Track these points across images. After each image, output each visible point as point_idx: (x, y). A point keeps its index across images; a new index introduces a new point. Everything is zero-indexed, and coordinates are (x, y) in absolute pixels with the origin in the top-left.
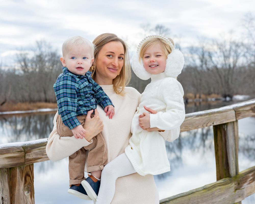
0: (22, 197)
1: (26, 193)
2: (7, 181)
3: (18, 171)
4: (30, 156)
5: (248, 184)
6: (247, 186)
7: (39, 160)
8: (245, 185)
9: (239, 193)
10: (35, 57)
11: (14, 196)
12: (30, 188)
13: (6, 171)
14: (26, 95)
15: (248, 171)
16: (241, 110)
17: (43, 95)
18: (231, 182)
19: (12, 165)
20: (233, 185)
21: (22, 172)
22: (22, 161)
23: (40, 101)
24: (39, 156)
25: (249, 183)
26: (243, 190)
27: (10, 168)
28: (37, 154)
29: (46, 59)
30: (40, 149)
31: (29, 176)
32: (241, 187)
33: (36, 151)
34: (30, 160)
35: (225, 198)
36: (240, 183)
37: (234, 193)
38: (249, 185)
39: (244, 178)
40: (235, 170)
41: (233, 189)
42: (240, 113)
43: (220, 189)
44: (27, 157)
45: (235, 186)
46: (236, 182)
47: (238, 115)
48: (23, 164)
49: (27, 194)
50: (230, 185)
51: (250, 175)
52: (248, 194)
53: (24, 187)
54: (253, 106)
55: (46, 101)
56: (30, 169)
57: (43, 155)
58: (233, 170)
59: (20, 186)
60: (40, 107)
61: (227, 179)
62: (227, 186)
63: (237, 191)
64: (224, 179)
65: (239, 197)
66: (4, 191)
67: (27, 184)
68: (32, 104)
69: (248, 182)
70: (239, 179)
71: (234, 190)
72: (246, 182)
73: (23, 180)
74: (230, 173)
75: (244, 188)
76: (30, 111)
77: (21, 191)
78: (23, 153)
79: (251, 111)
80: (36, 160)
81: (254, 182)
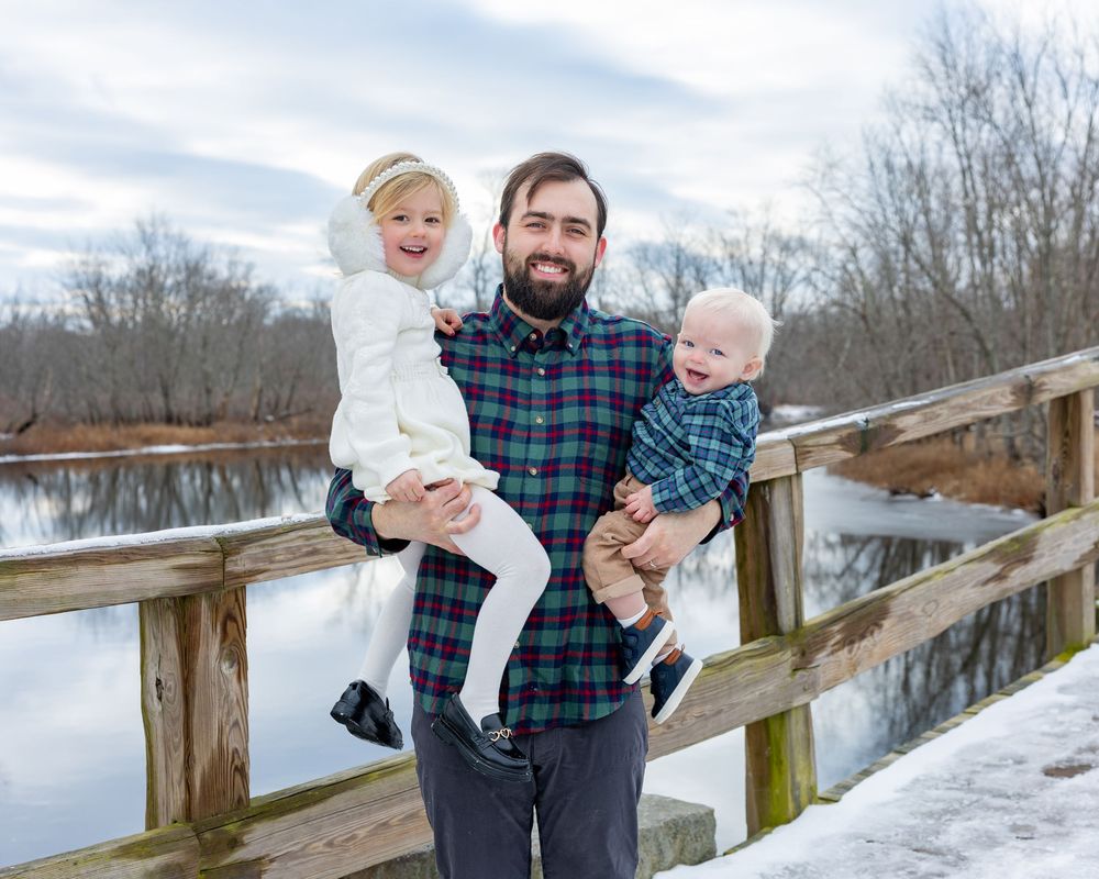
0: (214, 677)
1: (225, 666)
2: (173, 632)
3: (204, 604)
4: (240, 564)
5: (828, 655)
6: (826, 660)
7: (260, 577)
8: (821, 658)
9: (805, 679)
10: (133, 274)
11: (195, 674)
12: (237, 655)
13: (172, 605)
14: (103, 399)
15: (830, 619)
16: (810, 442)
17: (158, 401)
18: (782, 648)
19: (191, 588)
20: (788, 657)
21: (215, 608)
22: (216, 577)
23: (149, 419)
24: (261, 566)
25: (832, 653)
26: (814, 670)
27: (184, 598)
28: (255, 559)
29: (169, 282)
30: (263, 546)
31: (235, 620)
32: (810, 662)
33: (253, 550)
34: (238, 576)
35: (765, 693)
36: (807, 651)
37: (789, 679)
38: (832, 658)
39: (818, 636)
40: (792, 616)
41: (786, 669)
42: (809, 452)
43: (751, 666)
44: (230, 568)
45: (794, 658)
46: (795, 649)
47: (803, 457)
48: (218, 586)
49: (228, 670)
50: (779, 655)
51: (836, 628)
52: (829, 682)
53: (222, 649)
54: (844, 433)
55: (169, 419)
56: (237, 600)
57: (272, 562)
58: (788, 614)
59: (210, 648)
60: (148, 441)
61: (771, 640)
62: (771, 657)
63: (800, 673)
64: (761, 640)
65: (805, 690)
66: (164, 663)
67: (227, 643)
68: (123, 430)
69: (829, 650)
70: (805, 641)
71: (789, 671)
72: (823, 648)
73: (219, 630)
74: (780, 624)
75: (818, 666)
76: (117, 453)
77: (213, 663)
78: (219, 554)
79: (839, 447)
80: (252, 574)
81: (846, 649)
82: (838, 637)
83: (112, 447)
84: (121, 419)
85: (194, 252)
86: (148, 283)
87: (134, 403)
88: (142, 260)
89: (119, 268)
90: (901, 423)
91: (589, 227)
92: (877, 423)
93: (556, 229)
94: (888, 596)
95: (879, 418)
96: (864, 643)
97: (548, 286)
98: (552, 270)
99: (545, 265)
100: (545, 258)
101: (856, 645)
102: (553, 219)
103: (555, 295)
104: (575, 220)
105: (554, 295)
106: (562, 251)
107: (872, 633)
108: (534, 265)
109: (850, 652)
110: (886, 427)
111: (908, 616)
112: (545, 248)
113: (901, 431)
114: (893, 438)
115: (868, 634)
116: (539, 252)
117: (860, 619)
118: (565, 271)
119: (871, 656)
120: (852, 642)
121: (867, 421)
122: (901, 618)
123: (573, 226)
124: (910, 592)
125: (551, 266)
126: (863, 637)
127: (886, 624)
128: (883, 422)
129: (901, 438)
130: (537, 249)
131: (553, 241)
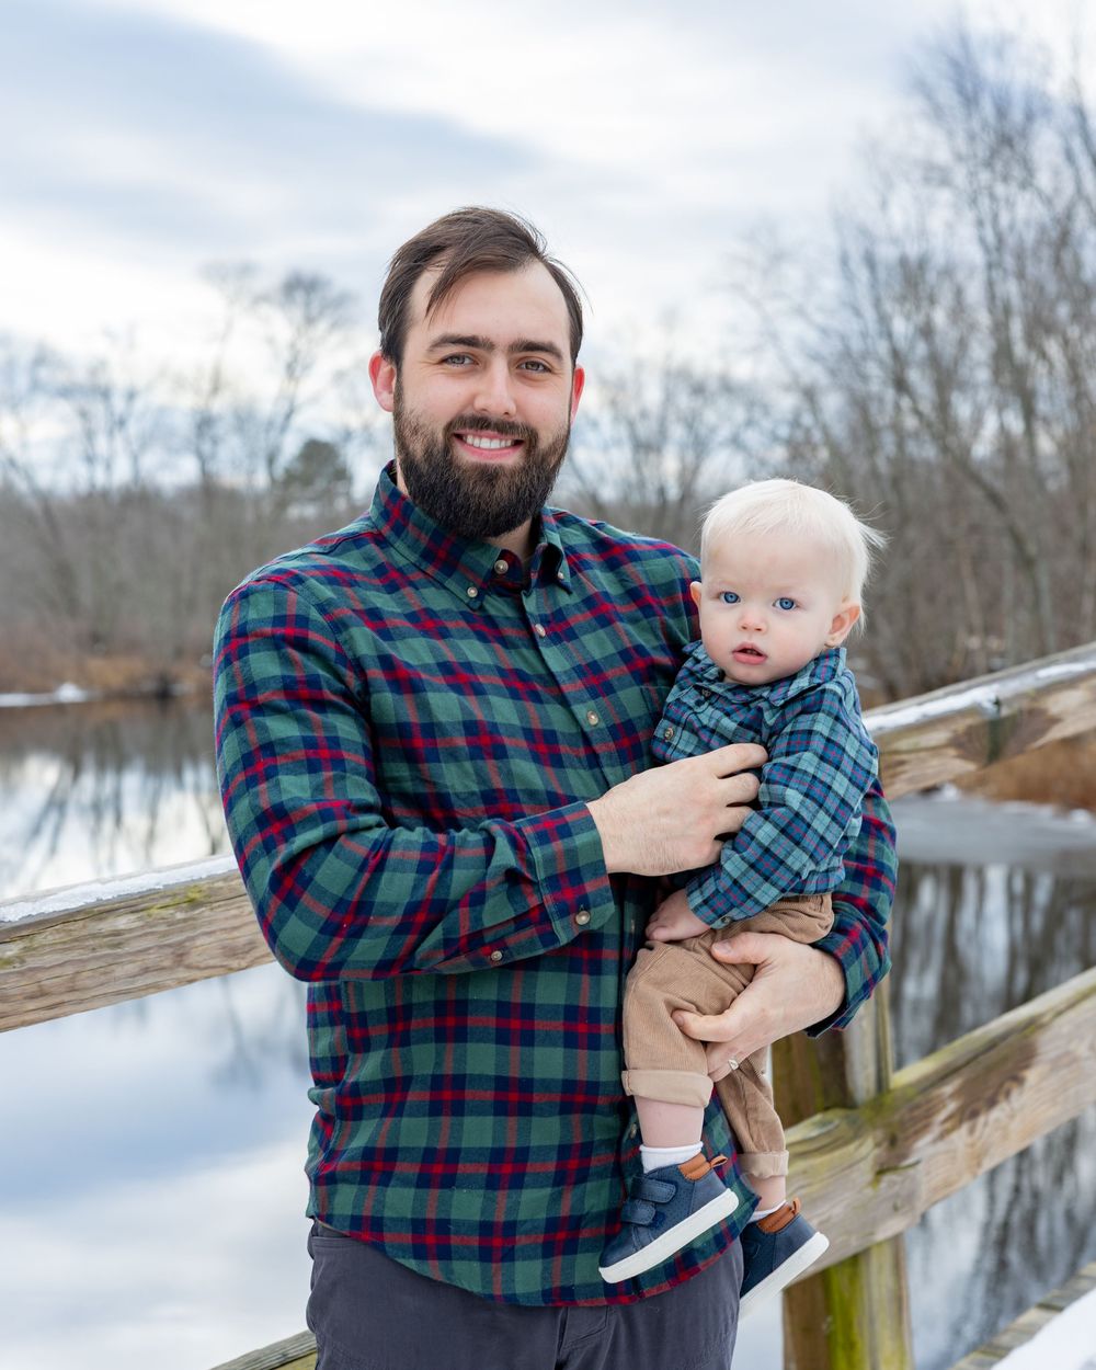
5: (935, 1141)
6: (931, 1150)
8: (924, 1147)
9: (897, 1188)
15: (936, 1072)
16: (904, 744)
18: (857, 1134)
20: (867, 1149)
25: (943, 1136)
26: (911, 1171)
32: (904, 1156)
35: (827, 1220)
36: (900, 1136)
37: (869, 1192)
38: (941, 1146)
39: (918, 1107)
40: (871, 1070)
41: (865, 1171)
42: (902, 763)
43: (805, 1172)
45: (877, 1151)
46: (880, 1134)
47: (891, 772)
50: (851, 1147)
51: (948, 1089)
52: (936, 1190)
54: (961, 725)
58: (865, 1067)
61: (836, 1117)
62: (837, 1154)
63: (887, 1178)
64: (818, 1117)
65: (896, 1209)
69: (936, 1130)
70: (896, 1117)
71: (869, 1176)
72: (926, 1127)
74: (850, 1085)
75: (917, 1163)
79: (952, 752)
81: (965, 1128)
82: (952, 1106)
90: (1057, 704)
91: (558, 355)
92: (1016, 706)
93: (499, 366)
94: (1033, 1024)
95: (1019, 696)
96: (997, 1114)
97: (489, 475)
98: (495, 444)
99: (481, 437)
100: (481, 423)
101: (981, 1119)
102: (490, 346)
103: (505, 492)
104: (532, 347)
105: (502, 489)
106: (512, 408)
107: (1008, 1094)
108: (460, 437)
109: (972, 1131)
110: (1033, 713)
111: (1068, 1060)
112: (480, 403)
113: (1055, 721)
114: (1043, 731)
115: (1001, 1098)
116: (468, 412)
117: (989, 1070)
118: (517, 443)
119: (1005, 1137)
120: (974, 1114)
121: (997, 703)
122: (1056, 1065)
123: (530, 358)
124: (1071, 1015)
125: (491, 438)
126: (992, 1103)
127: (1032, 1076)
128: (1025, 704)
129: (1057, 733)
130: (464, 407)
131: (497, 390)
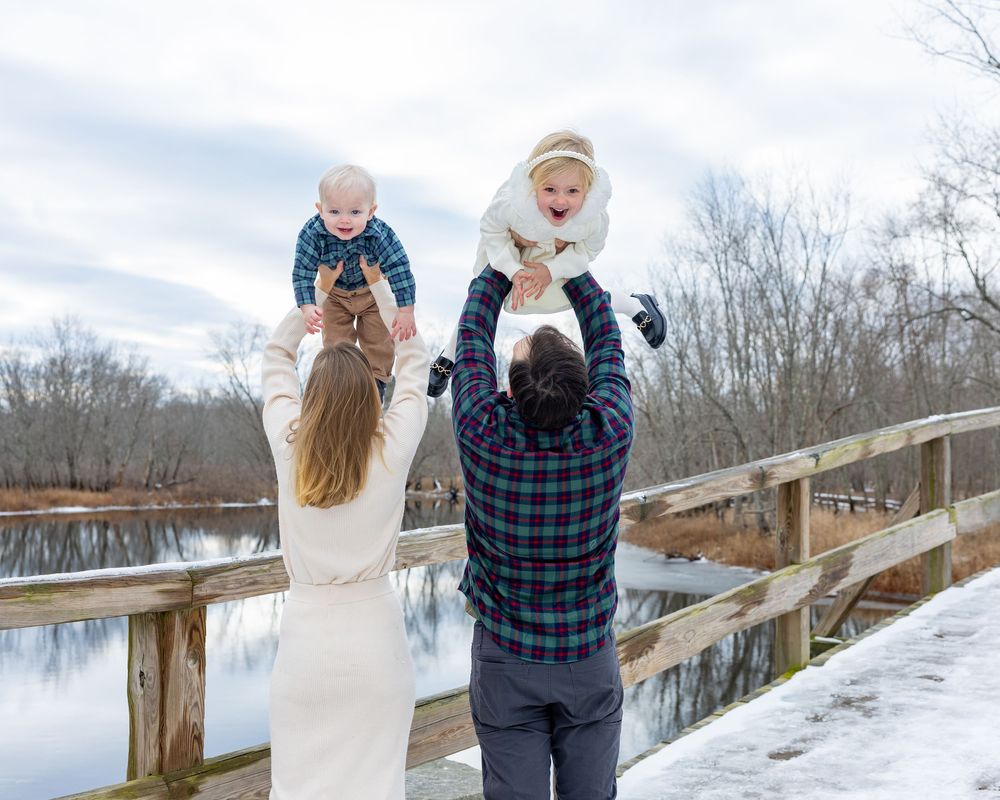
0: (183, 671)
1: (190, 662)
2: (154, 638)
3: (177, 618)
4: (203, 590)
7: (216, 599)
11: (169, 668)
12: (198, 654)
13: (154, 618)
17: (64, 470)
19: (169, 606)
21: (185, 621)
22: (187, 599)
23: (56, 484)
24: (218, 591)
27: (163, 613)
28: (214, 587)
29: (78, 370)
30: (219, 578)
31: (198, 630)
33: (213, 580)
34: (202, 598)
44: (197, 592)
48: (188, 605)
49: (192, 666)
51: (621, 648)
53: (188, 650)
55: (73, 485)
56: (200, 615)
57: (225, 589)
59: (180, 649)
60: (55, 503)
66: (147, 659)
67: (193, 645)
73: (187, 636)
77: (182, 660)
78: (189, 583)
80: (211, 598)
81: (628, 664)
82: (622, 655)
83: (24, 507)
84: (32, 484)
85: (100, 347)
86: (59, 371)
87: (44, 472)
88: (56, 351)
89: (35, 358)
90: (670, 499)
92: (653, 499)
94: (659, 626)
95: (653, 496)
96: (641, 660)
101: (636, 661)
107: (647, 653)
109: (631, 666)
110: (659, 502)
111: (672, 641)
113: (670, 506)
114: (664, 510)
115: (644, 653)
117: (638, 642)
119: (645, 670)
120: (632, 659)
121: (645, 498)
122: (668, 643)
124: (676, 623)
126: (640, 656)
127: (657, 646)
128: (657, 499)
129: (670, 511)
